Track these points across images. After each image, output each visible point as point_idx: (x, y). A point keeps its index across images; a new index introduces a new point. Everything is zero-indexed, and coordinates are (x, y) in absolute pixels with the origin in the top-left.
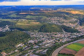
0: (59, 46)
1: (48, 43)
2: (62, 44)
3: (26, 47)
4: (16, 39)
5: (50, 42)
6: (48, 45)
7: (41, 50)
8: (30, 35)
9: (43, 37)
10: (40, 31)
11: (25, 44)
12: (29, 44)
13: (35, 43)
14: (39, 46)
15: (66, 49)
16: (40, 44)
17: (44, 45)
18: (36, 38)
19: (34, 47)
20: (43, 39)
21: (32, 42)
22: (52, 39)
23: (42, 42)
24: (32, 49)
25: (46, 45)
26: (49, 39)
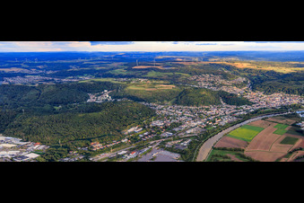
0: (214, 132)
1: (192, 127)
2: (221, 128)
3: (146, 134)
4: (124, 117)
5: (195, 124)
6: (192, 131)
7: (177, 142)
8: (155, 111)
9: (183, 115)
10: (177, 102)
11: (144, 128)
12: (153, 128)
13: (166, 127)
14: (174, 132)
15: (228, 138)
16: (176, 129)
17: (184, 131)
18: (168, 116)
19: (163, 135)
20: (183, 118)
21: (159, 124)
22: (201, 118)
23: (181, 124)
24: (158, 138)
25: (188, 132)
26: (193, 119)
